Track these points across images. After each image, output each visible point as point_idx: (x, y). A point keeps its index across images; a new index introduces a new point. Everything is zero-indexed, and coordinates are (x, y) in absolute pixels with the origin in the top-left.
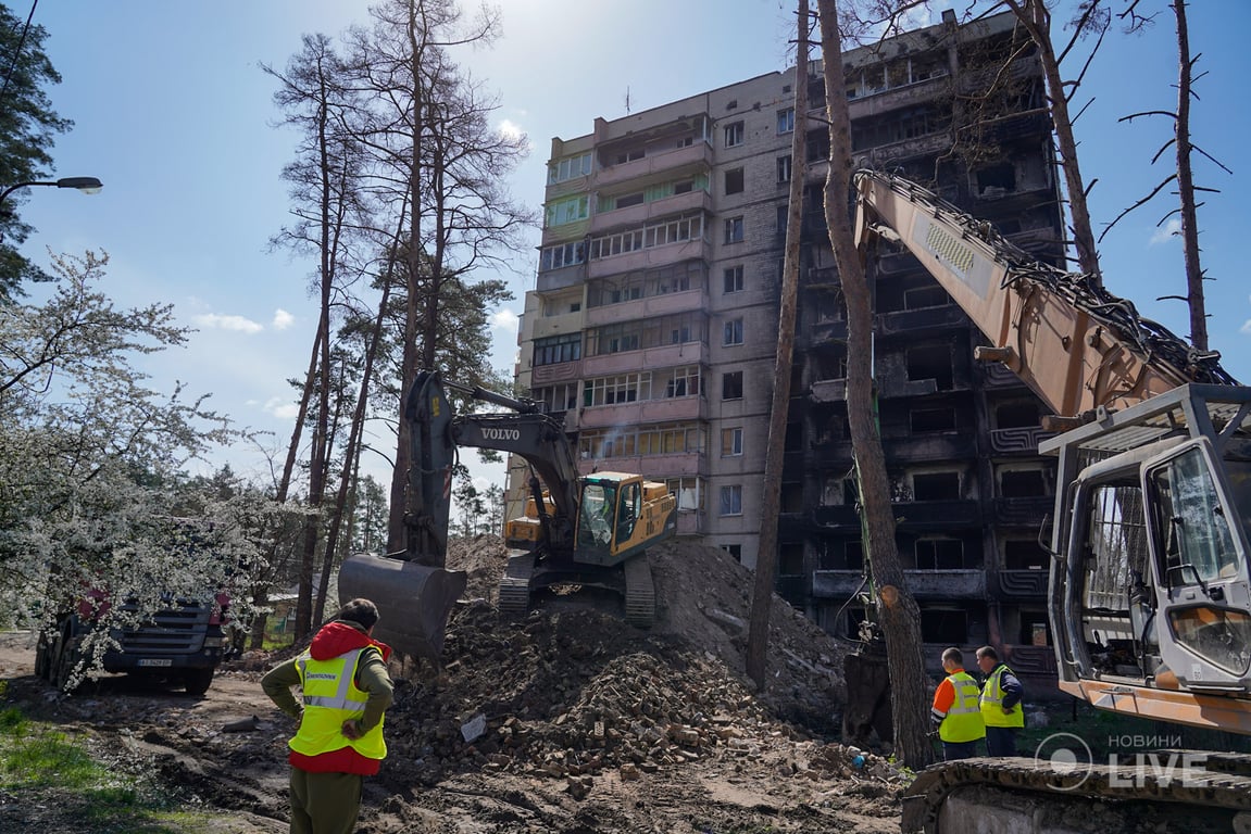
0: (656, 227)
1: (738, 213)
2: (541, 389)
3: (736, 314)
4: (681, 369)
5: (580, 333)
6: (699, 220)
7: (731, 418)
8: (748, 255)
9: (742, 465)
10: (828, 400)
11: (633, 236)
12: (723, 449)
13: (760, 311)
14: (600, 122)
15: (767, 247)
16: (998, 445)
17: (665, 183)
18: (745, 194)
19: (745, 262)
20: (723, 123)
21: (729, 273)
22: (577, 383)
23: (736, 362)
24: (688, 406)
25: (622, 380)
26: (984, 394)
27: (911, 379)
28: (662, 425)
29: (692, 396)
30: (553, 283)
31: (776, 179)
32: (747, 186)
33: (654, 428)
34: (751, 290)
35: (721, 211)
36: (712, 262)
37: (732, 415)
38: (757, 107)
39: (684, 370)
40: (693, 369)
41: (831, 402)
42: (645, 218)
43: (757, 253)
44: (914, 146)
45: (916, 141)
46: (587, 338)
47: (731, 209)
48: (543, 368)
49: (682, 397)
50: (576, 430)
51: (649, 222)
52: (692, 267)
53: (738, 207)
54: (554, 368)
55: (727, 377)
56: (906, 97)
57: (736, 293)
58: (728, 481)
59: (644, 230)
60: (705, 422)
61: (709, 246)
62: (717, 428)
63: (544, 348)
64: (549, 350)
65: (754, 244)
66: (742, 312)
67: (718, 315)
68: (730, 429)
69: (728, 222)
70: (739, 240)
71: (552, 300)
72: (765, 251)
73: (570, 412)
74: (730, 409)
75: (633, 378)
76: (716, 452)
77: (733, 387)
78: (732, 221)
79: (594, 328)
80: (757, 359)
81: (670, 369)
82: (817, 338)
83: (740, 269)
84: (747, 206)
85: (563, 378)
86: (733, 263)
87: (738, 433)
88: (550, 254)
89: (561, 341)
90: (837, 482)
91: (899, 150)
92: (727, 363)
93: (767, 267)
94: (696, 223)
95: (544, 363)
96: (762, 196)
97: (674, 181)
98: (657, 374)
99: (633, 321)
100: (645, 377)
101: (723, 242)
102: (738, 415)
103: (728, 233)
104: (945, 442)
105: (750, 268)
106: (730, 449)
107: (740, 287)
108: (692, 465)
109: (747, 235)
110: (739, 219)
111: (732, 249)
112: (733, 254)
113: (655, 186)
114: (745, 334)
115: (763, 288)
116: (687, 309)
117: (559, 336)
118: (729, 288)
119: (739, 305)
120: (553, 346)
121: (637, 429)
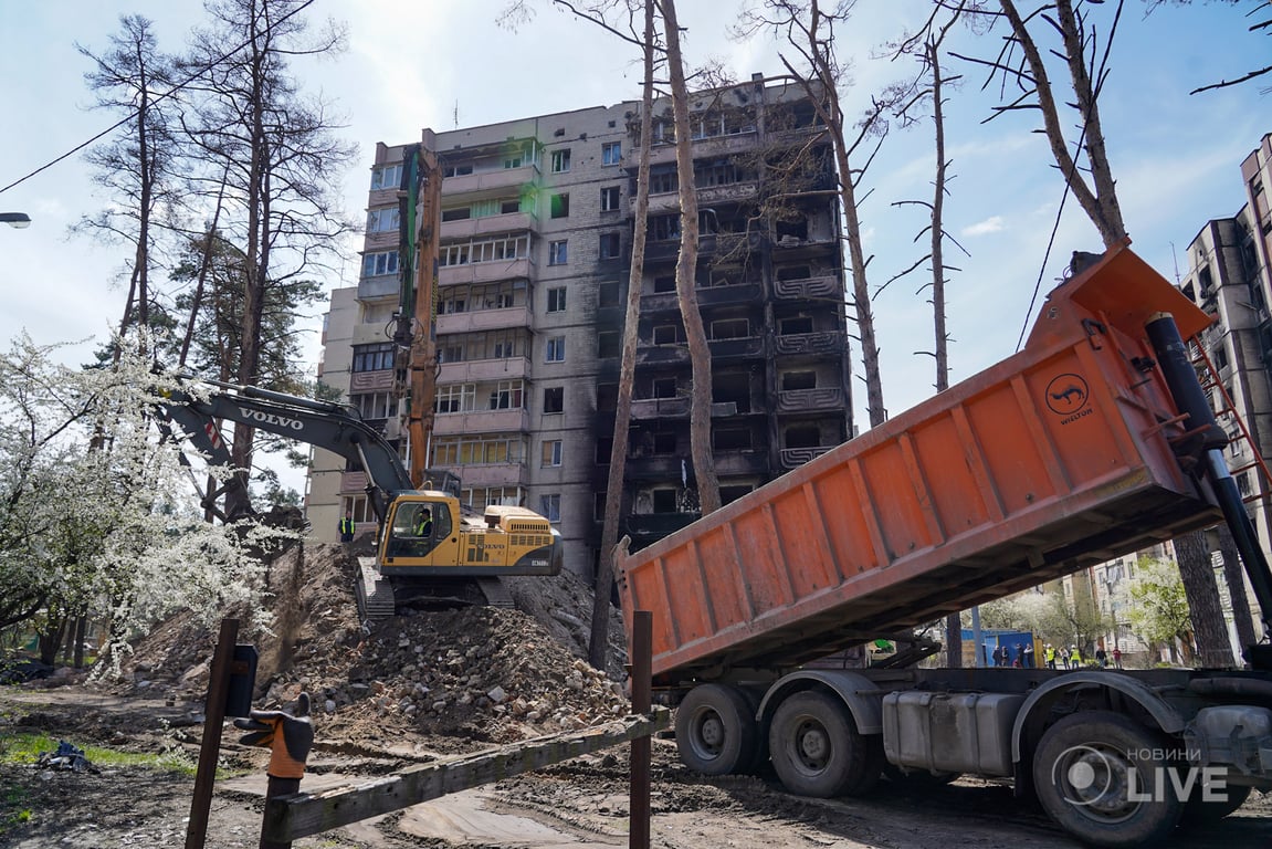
0: (483, 243)
1: (562, 237)
2: (360, 395)
3: (558, 333)
4: (505, 382)
6: (526, 240)
7: (552, 431)
8: (571, 277)
9: (561, 476)
10: (642, 418)
11: (460, 250)
12: (543, 460)
13: (581, 332)
14: (427, 132)
15: (589, 271)
16: (787, 463)
17: (493, 200)
18: (570, 218)
19: (569, 284)
20: (550, 149)
21: (552, 293)
23: (557, 378)
24: (510, 419)
25: (446, 390)
26: (776, 418)
27: (715, 401)
28: (485, 435)
29: (515, 409)
30: (375, 290)
31: (599, 208)
32: (572, 212)
33: (477, 438)
34: (574, 311)
35: (547, 233)
36: (537, 282)
37: (552, 428)
38: (583, 137)
39: (508, 384)
40: (516, 382)
41: (645, 420)
42: (472, 234)
43: (580, 277)
44: (724, 192)
45: (726, 188)
47: (556, 232)
48: (363, 375)
49: (506, 410)
50: (397, 438)
51: (475, 238)
52: (516, 285)
53: (564, 231)
54: (375, 375)
55: (548, 392)
56: (718, 148)
57: (559, 313)
58: (547, 491)
59: (471, 245)
60: (527, 434)
61: (534, 265)
62: (538, 440)
63: (365, 355)
64: (370, 357)
65: (577, 267)
66: (565, 331)
67: (541, 332)
68: (550, 442)
69: (553, 245)
70: (563, 263)
71: (373, 306)
72: (588, 275)
73: (391, 419)
74: (551, 422)
75: (457, 389)
76: (536, 462)
77: (553, 402)
78: (557, 244)
80: (578, 376)
81: (494, 382)
83: (563, 291)
84: (572, 230)
85: (384, 385)
86: (556, 284)
87: (558, 444)
88: (373, 259)
89: (383, 348)
90: (648, 492)
91: (711, 194)
92: (549, 379)
93: (589, 290)
94: (523, 243)
95: (364, 370)
96: (586, 222)
97: (500, 199)
98: (480, 386)
99: (456, 334)
100: (470, 388)
101: (548, 262)
102: (558, 428)
103: (552, 254)
104: (743, 459)
105: (573, 289)
106: (550, 461)
107: (563, 307)
108: (513, 475)
109: (570, 258)
110: (564, 243)
111: (556, 271)
112: (557, 276)
113: (482, 202)
114: (567, 353)
115: (585, 310)
116: (512, 325)
117: (381, 344)
118: (552, 308)
119: (561, 324)
120: (375, 353)
121: (460, 439)
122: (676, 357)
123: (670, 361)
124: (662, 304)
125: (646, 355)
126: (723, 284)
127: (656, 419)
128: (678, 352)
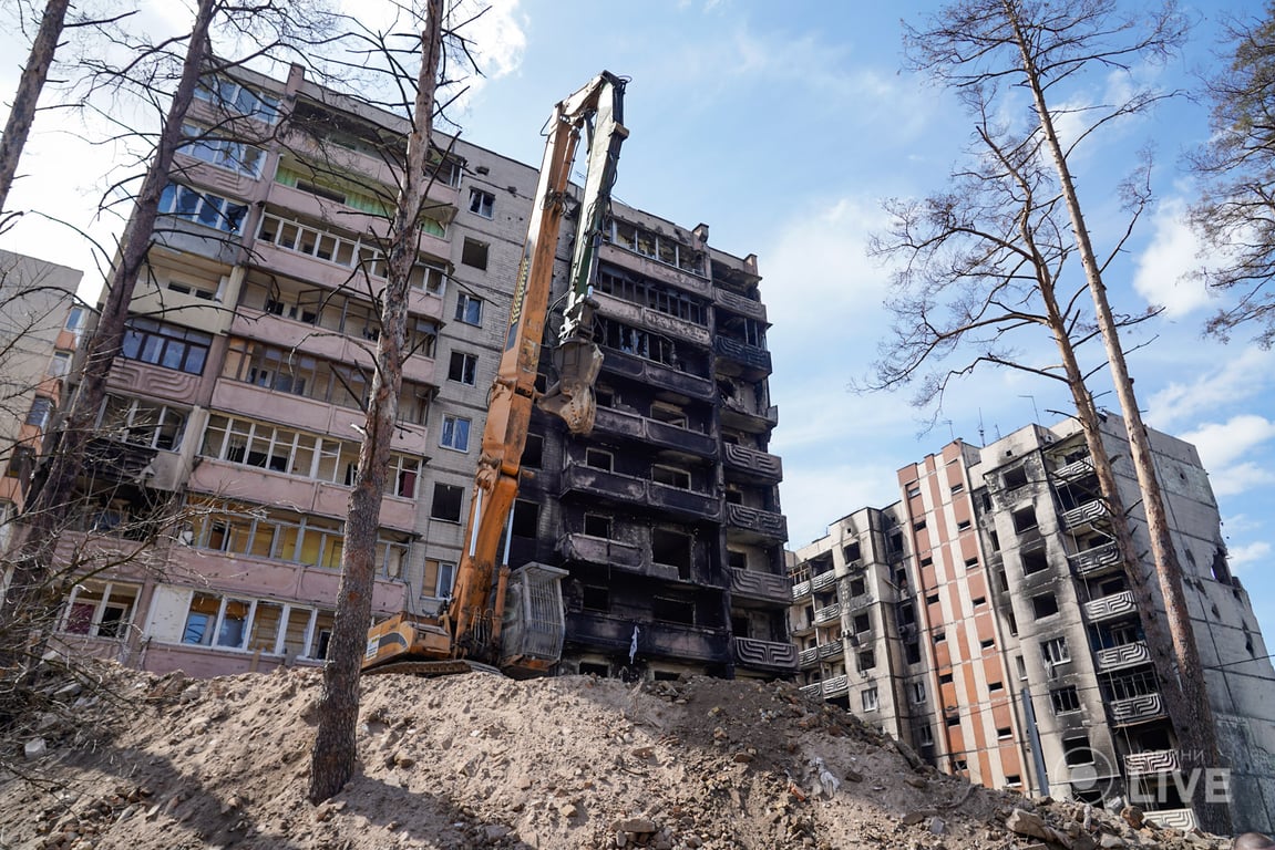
0: (374, 250)
1: (476, 291)
3: (460, 411)
5: (212, 335)
6: (441, 274)
7: (442, 546)
8: (485, 347)
10: (590, 560)
11: (337, 242)
12: (424, 587)
18: (488, 274)
19: (481, 354)
21: (456, 357)
22: (189, 412)
23: (456, 473)
24: (396, 512)
25: (286, 437)
26: (730, 598)
27: (655, 560)
29: (405, 499)
32: (491, 267)
34: (486, 390)
35: (458, 279)
36: (438, 334)
37: (443, 543)
38: (512, 190)
39: (398, 459)
41: (593, 563)
42: (360, 231)
44: (679, 326)
45: (682, 323)
46: (226, 351)
47: (467, 282)
50: (174, 487)
51: (364, 239)
52: (422, 327)
53: (479, 286)
54: (142, 369)
55: (439, 488)
56: (673, 277)
57: (464, 385)
59: (357, 245)
60: (404, 539)
62: (419, 552)
65: (494, 337)
66: (470, 412)
67: (437, 402)
68: (437, 562)
69: (461, 296)
70: (475, 324)
73: (164, 453)
74: (441, 532)
77: (447, 505)
78: (467, 297)
79: (248, 340)
82: (578, 481)
83: (472, 360)
84: (490, 289)
85: (156, 392)
86: (464, 348)
87: (448, 570)
89: (165, 331)
91: (667, 322)
92: (443, 470)
99: (320, 359)
100: (329, 446)
101: (454, 315)
102: (453, 544)
103: (460, 309)
105: (486, 364)
106: (435, 590)
107: (470, 379)
108: (395, 601)
109: (485, 322)
110: (478, 300)
111: (465, 331)
112: (466, 337)
113: (366, 198)
114: (472, 443)
116: (413, 378)
117: (162, 323)
118: (454, 375)
119: (466, 402)
120: (147, 333)
121: (304, 521)
122: (628, 492)
123: (622, 496)
124: (613, 423)
125: (593, 479)
126: (679, 425)
127: (606, 566)
128: (632, 488)
